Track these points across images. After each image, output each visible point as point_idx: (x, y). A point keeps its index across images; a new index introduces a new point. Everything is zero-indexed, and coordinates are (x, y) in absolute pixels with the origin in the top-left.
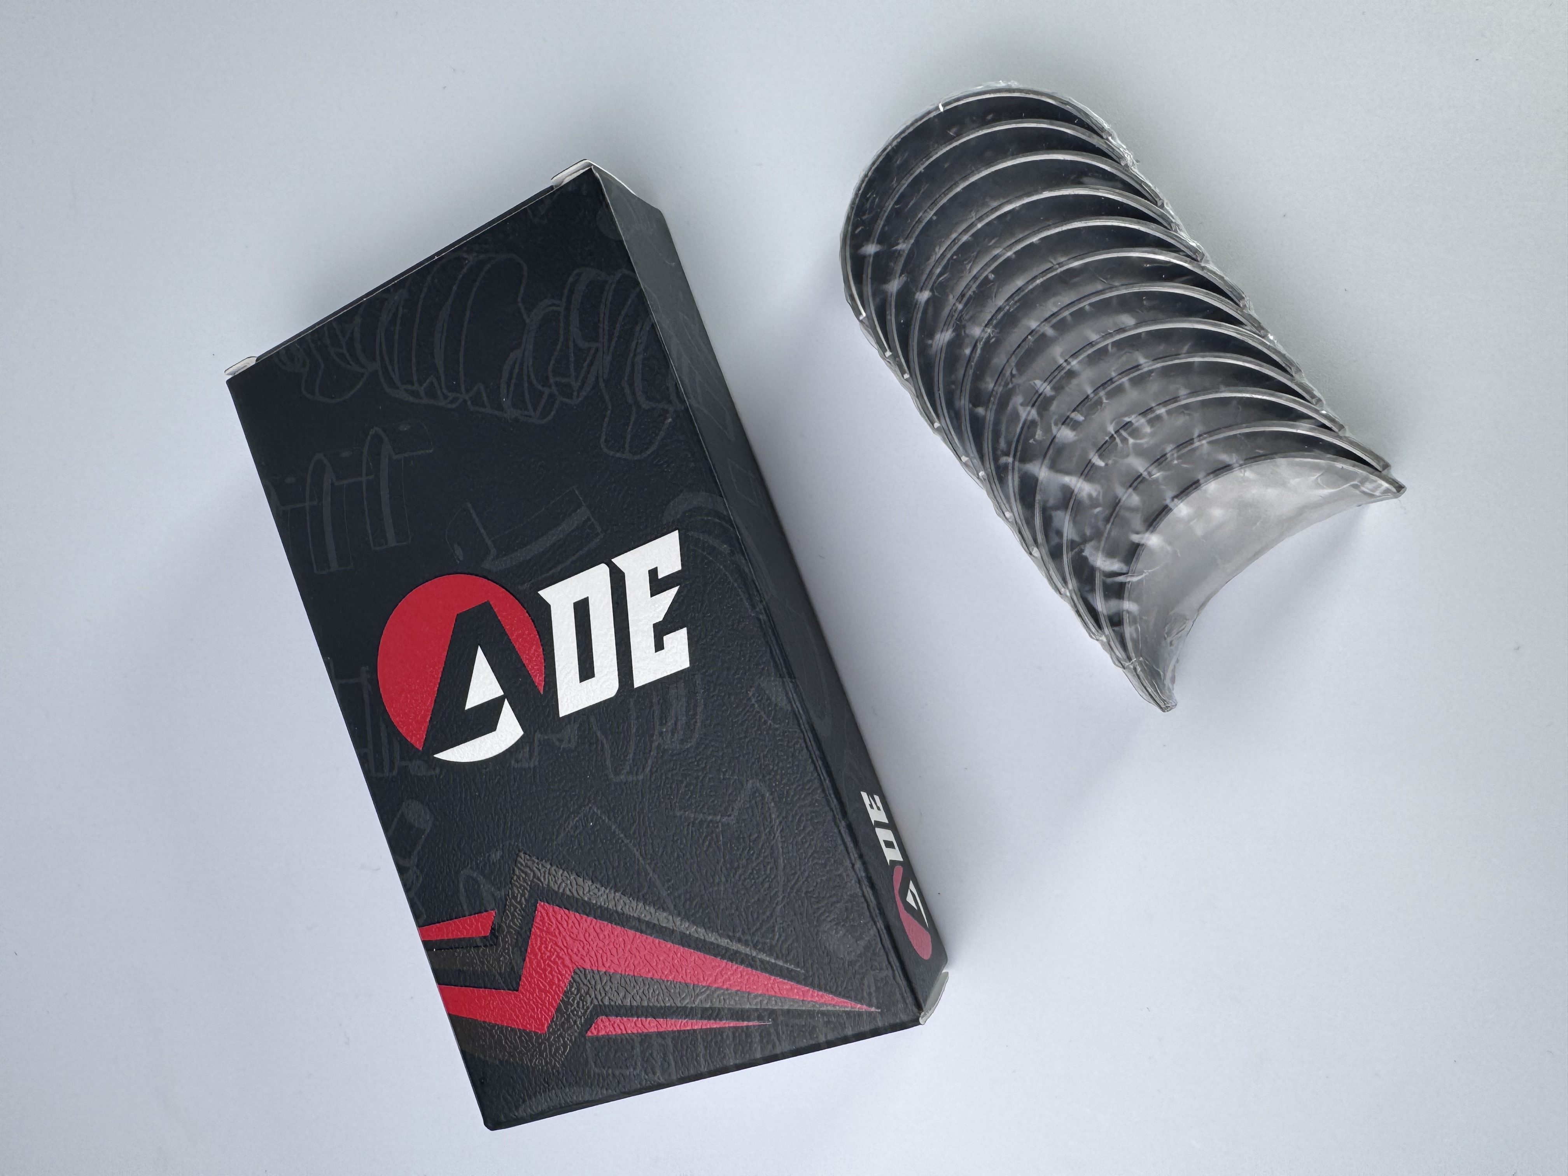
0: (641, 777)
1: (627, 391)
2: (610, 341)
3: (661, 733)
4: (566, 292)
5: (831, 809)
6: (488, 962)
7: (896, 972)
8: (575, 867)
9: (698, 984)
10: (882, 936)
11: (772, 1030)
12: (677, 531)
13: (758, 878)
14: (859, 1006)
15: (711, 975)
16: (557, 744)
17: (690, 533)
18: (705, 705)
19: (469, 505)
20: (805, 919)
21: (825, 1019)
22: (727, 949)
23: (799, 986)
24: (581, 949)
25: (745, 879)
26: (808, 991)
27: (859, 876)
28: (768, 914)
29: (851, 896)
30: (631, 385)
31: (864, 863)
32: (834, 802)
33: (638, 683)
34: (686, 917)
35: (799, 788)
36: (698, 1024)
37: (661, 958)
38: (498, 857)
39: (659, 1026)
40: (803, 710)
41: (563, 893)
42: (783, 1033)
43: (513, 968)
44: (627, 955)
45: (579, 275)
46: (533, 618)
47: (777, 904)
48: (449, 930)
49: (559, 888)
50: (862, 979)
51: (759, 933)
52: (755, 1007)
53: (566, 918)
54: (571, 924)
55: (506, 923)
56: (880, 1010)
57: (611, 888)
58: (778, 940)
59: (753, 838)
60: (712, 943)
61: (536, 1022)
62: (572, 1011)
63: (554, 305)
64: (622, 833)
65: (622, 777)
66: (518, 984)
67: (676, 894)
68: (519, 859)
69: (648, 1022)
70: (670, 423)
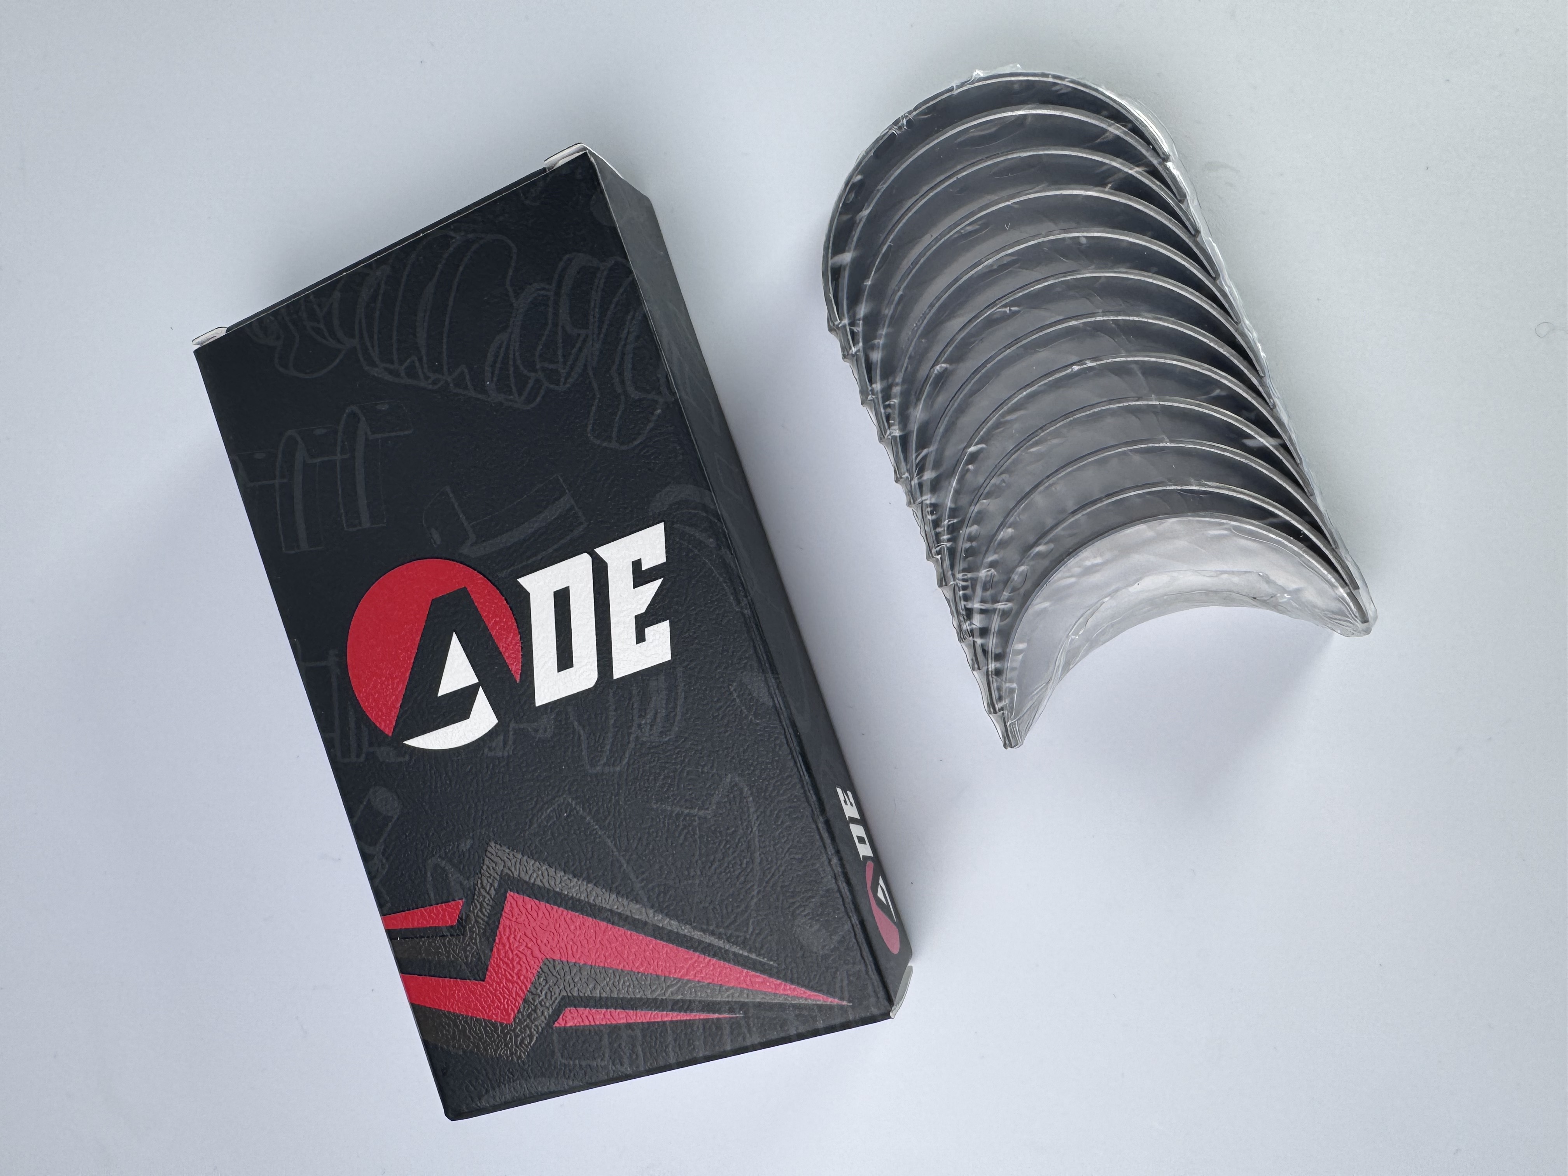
0: (618, 769)
1: (616, 380)
2: (600, 328)
3: (639, 725)
4: (556, 276)
5: (810, 805)
6: (454, 951)
7: (869, 967)
8: (547, 858)
9: (669, 978)
10: (856, 929)
11: (743, 1022)
12: (663, 523)
13: (734, 871)
14: (830, 999)
15: (682, 967)
16: (533, 733)
17: (675, 526)
18: (685, 698)
19: (448, 489)
20: (780, 913)
21: (797, 1012)
22: (700, 942)
23: (771, 979)
24: (551, 940)
25: (721, 873)
26: (780, 984)
27: (836, 872)
28: (743, 906)
29: (827, 891)
30: (621, 374)
31: (841, 859)
32: (813, 798)
33: (617, 674)
34: (660, 910)
35: (779, 783)
36: (670, 1016)
37: (633, 950)
38: (468, 847)
39: (628, 1017)
40: (785, 706)
41: (534, 884)
42: (754, 1025)
43: (480, 959)
44: (597, 946)
45: (570, 260)
46: (511, 605)
47: (752, 898)
48: (416, 919)
49: (530, 878)
50: (835, 973)
51: (733, 926)
52: (727, 1000)
53: (537, 910)
54: (541, 914)
55: (474, 913)
56: (851, 1004)
57: (583, 880)
58: (752, 934)
59: (730, 831)
60: (685, 936)
61: (502, 1013)
62: (540, 1003)
63: (544, 289)
64: (597, 824)
65: (598, 768)
66: (485, 975)
67: (650, 886)
68: (489, 849)
69: (617, 1014)
70: (659, 416)
